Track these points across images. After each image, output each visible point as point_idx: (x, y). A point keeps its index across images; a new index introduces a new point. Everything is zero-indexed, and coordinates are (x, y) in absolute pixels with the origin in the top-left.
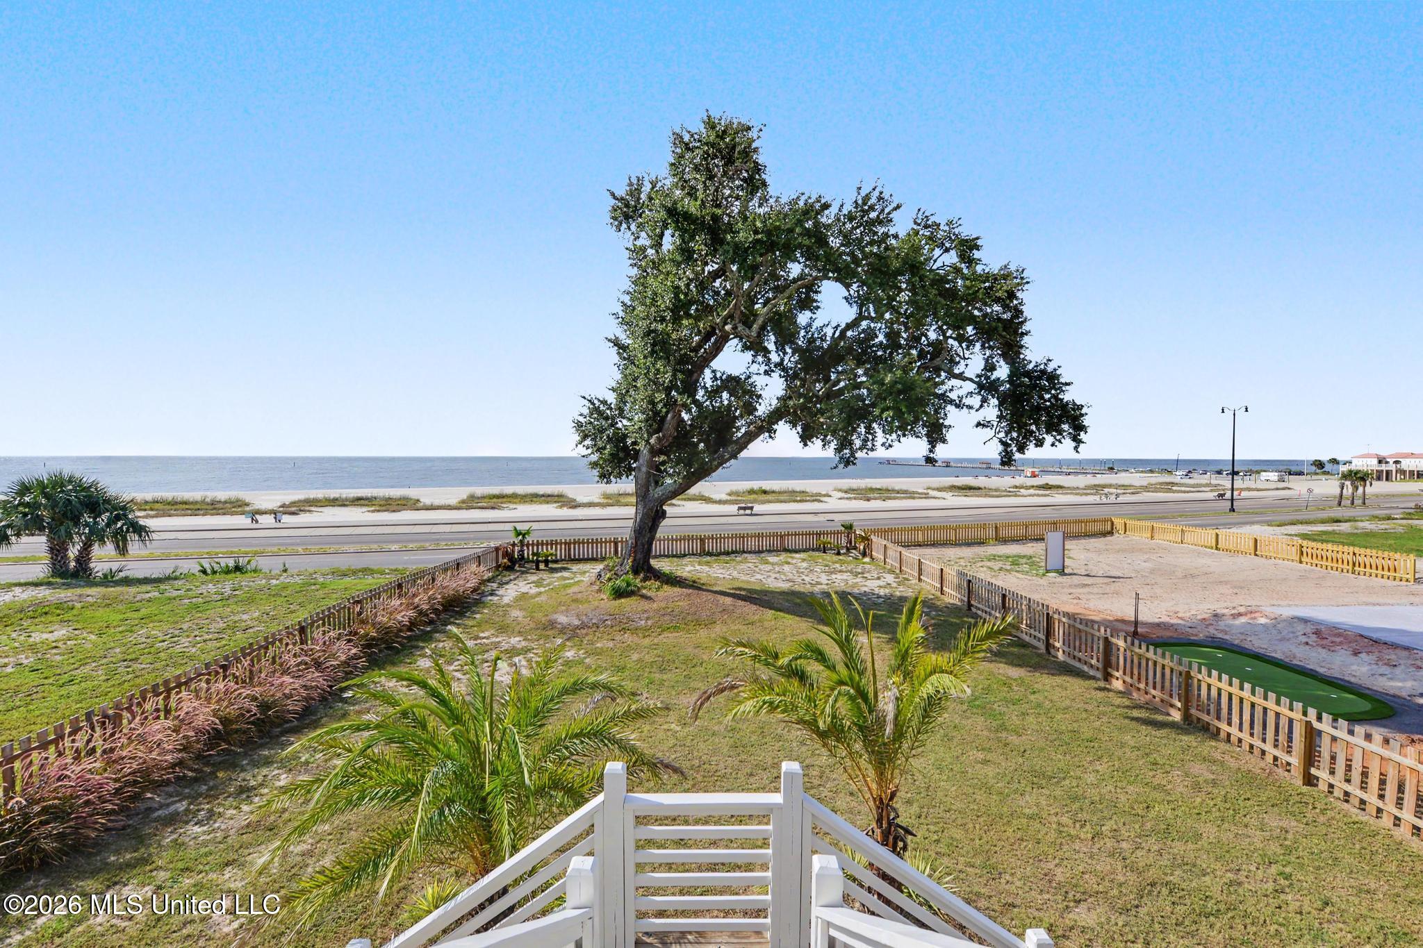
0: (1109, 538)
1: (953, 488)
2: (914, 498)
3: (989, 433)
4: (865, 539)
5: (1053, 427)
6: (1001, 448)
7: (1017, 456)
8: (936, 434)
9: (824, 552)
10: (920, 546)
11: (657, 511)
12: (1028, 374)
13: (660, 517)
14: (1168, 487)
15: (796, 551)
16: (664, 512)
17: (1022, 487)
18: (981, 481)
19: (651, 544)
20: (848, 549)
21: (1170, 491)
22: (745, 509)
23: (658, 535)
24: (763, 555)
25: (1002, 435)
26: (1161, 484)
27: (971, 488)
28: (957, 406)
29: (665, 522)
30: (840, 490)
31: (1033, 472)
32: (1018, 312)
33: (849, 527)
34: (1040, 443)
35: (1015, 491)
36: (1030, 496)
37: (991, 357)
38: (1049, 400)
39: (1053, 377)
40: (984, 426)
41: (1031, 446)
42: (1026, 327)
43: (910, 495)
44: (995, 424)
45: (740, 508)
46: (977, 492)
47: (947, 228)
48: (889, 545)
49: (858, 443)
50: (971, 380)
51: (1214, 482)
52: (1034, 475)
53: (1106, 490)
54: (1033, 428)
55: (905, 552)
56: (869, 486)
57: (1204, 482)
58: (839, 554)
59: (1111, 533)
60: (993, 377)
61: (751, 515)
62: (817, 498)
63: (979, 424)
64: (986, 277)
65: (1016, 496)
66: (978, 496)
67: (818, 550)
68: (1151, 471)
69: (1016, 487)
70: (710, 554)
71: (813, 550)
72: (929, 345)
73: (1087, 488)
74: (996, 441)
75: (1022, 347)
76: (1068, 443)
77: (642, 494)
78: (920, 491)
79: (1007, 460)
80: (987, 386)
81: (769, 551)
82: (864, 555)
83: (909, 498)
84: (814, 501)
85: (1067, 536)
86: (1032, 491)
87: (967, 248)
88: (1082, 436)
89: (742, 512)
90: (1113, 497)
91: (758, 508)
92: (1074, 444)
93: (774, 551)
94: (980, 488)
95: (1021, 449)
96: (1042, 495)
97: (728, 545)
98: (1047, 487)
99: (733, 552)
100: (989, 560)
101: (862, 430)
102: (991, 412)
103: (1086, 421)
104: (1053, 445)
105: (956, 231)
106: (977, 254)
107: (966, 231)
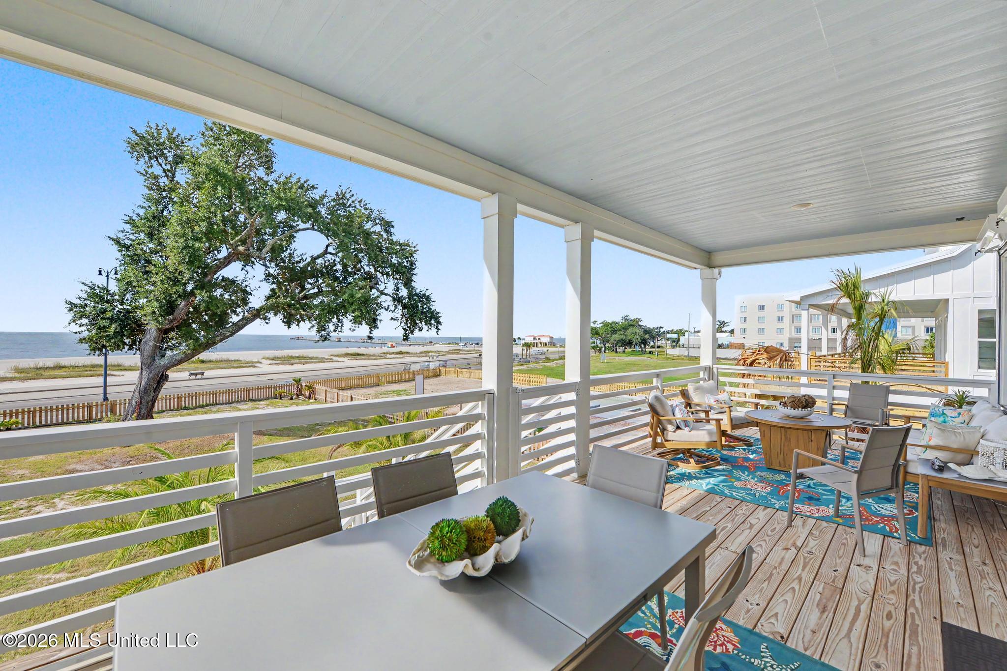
0: (438, 378)
1: (347, 355)
2: (324, 362)
3: (397, 323)
4: (310, 387)
5: (428, 323)
6: (403, 331)
7: (411, 335)
8: (373, 323)
9: (281, 399)
10: (343, 389)
11: (162, 375)
12: (416, 295)
13: (163, 380)
14: (457, 352)
15: (260, 400)
16: (167, 376)
17: (387, 353)
18: (362, 350)
19: (155, 402)
20: (298, 395)
21: (458, 354)
22: (196, 374)
23: (160, 396)
24: (233, 405)
25: (403, 324)
26: (455, 350)
27: (358, 355)
28: (387, 310)
29: (167, 385)
30: (268, 358)
31: (392, 345)
32: (412, 264)
33: (298, 381)
34: (421, 330)
35: (383, 356)
36: (393, 358)
37: (397, 284)
38: (426, 309)
39: (428, 298)
40: (395, 320)
41: (417, 330)
42: (415, 271)
43: (322, 360)
44: (400, 319)
45: (191, 374)
46: (363, 357)
47: (378, 213)
48: (329, 389)
49: (332, 328)
50: (390, 295)
51: (476, 349)
52: (392, 346)
53: (430, 354)
54: (418, 322)
55: (341, 393)
56: (290, 355)
57: (471, 349)
58: (292, 399)
59: (439, 375)
60: (400, 295)
61: (202, 379)
62: (251, 364)
63: (392, 319)
64: (398, 243)
65: (385, 358)
66: (364, 359)
67: (276, 398)
68: (449, 343)
69: (384, 353)
70: (185, 408)
71: (272, 398)
72: (365, 273)
73: (421, 353)
74: (401, 327)
75: (412, 280)
76: (434, 330)
77: (148, 364)
78: (326, 357)
79: (406, 338)
80: (397, 300)
81: (238, 402)
82: (310, 398)
83: (321, 362)
84: (250, 366)
85: (425, 378)
86: (393, 356)
87: (388, 226)
88: (440, 327)
89: (193, 377)
90: (435, 358)
91: (207, 374)
92: (436, 330)
93: (242, 401)
94: (363, 355)
95: (412, 332)
96: (400, 358)
97: (203, 400)
98: (401, 353)
99: (207, 405)
100: (385, 394)
101: (335, 320)
102: (398, 313)
103: (441, 320)
104: (428, 331)
105: (383, 216)
106: (392, 230)
107: (388, 217)
